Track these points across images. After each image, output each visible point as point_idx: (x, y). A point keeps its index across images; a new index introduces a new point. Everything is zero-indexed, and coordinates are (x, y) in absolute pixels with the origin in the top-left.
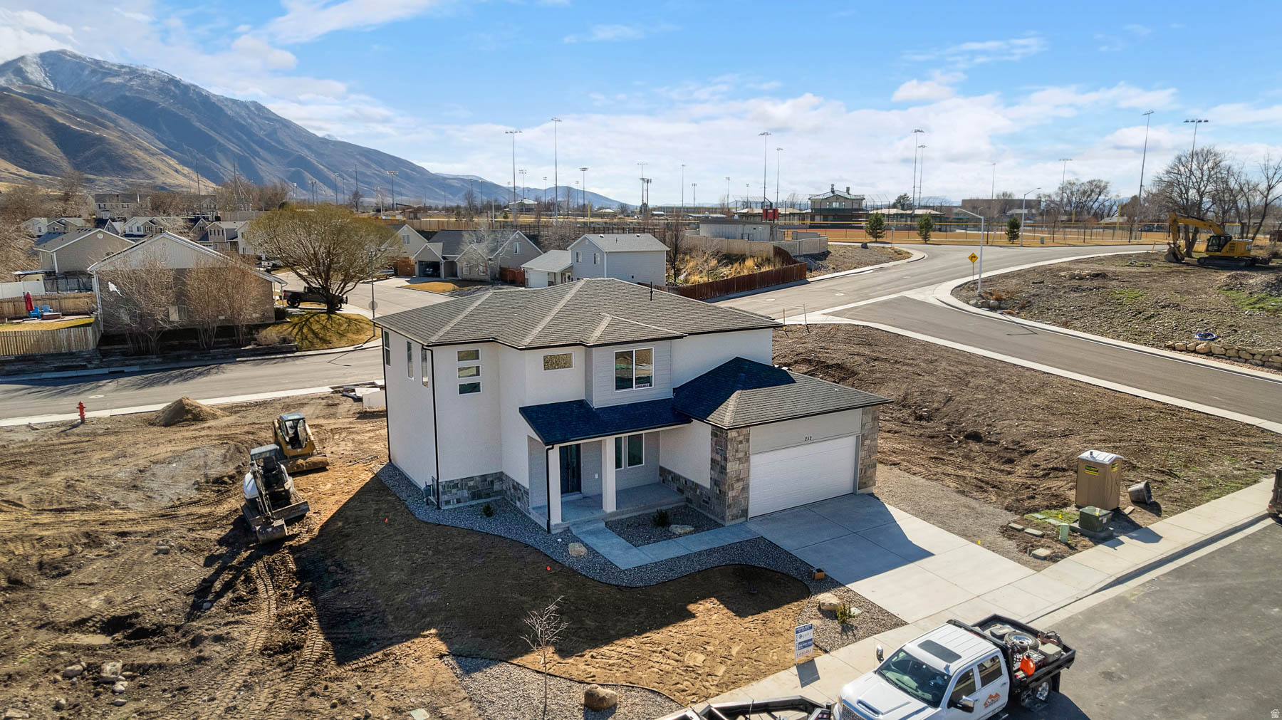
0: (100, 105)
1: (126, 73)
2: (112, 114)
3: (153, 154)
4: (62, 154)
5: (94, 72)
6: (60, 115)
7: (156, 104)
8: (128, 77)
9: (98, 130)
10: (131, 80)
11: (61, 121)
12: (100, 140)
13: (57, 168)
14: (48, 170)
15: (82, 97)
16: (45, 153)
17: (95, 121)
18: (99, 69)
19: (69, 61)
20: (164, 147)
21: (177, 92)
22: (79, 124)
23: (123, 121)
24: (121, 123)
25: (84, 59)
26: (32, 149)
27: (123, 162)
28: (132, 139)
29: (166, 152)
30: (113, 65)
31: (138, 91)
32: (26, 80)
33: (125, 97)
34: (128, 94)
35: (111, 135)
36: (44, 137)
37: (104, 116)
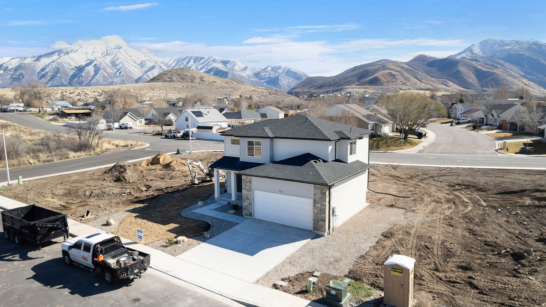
0: (498, 59)
1: (513, 44)
2: (502, 62)
3: (516, 78)
4: (477, 81)
5: (500, 45)
6: (480, 65)
7: (524, 55)
8: (514, 45)
9: (494, 69)
10: (515, 46)
11: (479, 67)
12: (493, 73)
13: (474, 86)
14: (470, 87)
15: (492, 57)
16: (471, 81)
17: (493, 66)
18: (503, 44)
19: (490, 42)
20: (523, 74)
21: (536, 48)
22: (487, 68)
23: (507, 65)
24: (506, 65)
25: (497, 41)
26: (466, 79)
27: (501, 82)
28: (507, 72)
29: (523, 76)
30: (508, 41)
31: (517, 51)
32: (473, 53)
33: (510, 54)
34: (512, 52)
35: (498, 72)
36: (472, 74)
37: (499, 63)
